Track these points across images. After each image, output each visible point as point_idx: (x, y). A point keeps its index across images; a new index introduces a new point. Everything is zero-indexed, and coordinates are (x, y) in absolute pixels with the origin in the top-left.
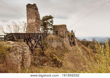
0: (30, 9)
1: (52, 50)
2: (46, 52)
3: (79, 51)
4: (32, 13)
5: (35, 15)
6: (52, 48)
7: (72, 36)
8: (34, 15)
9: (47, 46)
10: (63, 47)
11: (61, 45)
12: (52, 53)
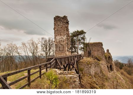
0: (59, 23)
1: (91, 78)
2: (83, 81)
3: (120, 79)
4: (61, 27)
5: (66, 30)
6: (90, 75)
7: (109, 58)
8: (64, 31)
9: (84, 73)
10: (102, 74)
11: (99, 71)
12: (92, 82)
